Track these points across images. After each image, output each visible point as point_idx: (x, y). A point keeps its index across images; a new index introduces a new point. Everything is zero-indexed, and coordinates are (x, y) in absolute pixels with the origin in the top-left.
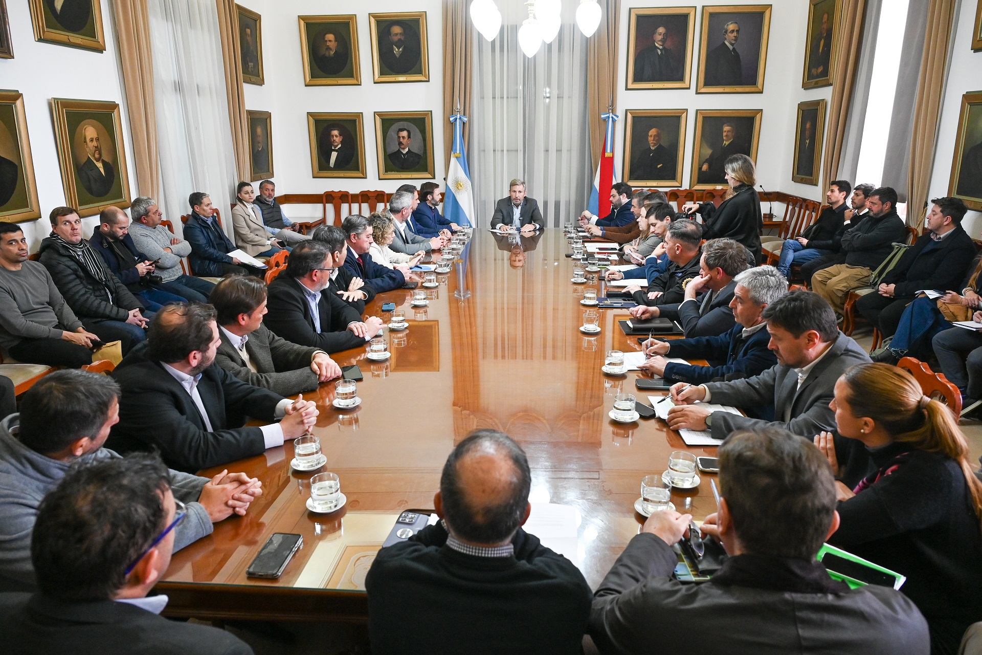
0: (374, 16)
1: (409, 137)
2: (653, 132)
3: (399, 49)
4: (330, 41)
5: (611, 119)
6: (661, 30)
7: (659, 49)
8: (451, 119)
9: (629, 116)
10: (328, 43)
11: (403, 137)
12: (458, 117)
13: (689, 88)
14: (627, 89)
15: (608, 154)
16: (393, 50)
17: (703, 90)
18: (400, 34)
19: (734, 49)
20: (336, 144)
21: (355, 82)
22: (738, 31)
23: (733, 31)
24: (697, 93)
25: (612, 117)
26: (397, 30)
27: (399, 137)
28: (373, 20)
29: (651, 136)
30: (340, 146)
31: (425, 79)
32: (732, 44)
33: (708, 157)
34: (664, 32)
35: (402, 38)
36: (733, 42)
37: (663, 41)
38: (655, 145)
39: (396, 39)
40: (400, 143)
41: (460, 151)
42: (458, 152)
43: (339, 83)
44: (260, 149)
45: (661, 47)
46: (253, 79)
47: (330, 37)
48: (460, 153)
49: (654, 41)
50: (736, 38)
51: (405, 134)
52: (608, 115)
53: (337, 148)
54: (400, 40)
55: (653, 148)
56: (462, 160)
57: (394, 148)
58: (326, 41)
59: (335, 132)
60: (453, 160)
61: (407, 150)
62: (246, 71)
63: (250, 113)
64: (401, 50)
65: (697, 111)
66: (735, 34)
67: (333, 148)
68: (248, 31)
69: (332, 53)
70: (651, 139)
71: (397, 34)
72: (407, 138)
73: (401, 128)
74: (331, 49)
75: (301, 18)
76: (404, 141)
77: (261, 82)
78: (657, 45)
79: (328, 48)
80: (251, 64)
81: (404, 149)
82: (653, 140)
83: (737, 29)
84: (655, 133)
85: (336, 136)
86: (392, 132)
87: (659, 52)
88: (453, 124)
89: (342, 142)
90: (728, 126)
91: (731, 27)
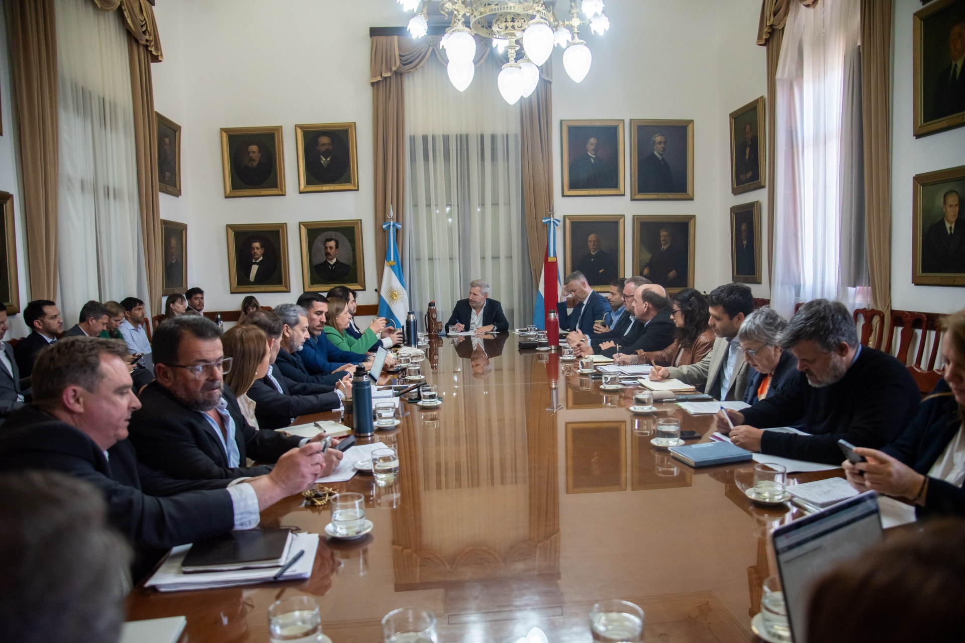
0: (301, 127)
1: (337, 247)
2: (592, 237)
3: (326, 158)
4: (253, 152)
5: (552, 224)
6: (593, 140)
7: (592, 158)
8: (384, 227)
9: (568, 222)
10: (251, 155)
11: (331, 248)
12: (392, 224)
13: (624, 195)
14: (563, 196)
15: (551, 259)
16: (320, 159)
17: (638, 197)
18: (328, 144)
19: (663, 159)
20: (257, 257)
21: (280, 193)
22: (665, 143)
23: (660, 143)
24: (632, 200)
25: (554, 222)
26: (324, 140)
27: (326, 248)
28: (299, 131)
29: (591, 241)
30: (261, 258)
31: (355, 188)
32: (661, 155)
33: (648, 261)
34: (596, 142)
35: (330, 148)
36: (662, 153)
37: (596, 151)
38: (595, 250)
39: (324, 149)
40: (327, 254)
41: (394, 259)
42: (392, 260)
43: (261, 194)
44: (174, 262)
45: (594, 156)
46: (170, 188)
47: (254, 148)
48: (394, 261)
49: (587, 151)
50: (664, 149)
51: (332, 244)
52: (549, 220)
53: (258, 261)
54: (327, 150)
55: (593, 253)
56: (396, 268)
57: (320, 259)
58: (250, 152)
59: (257, 245)
60: (387, 269)
61: (334, 260)
62: (162, 179)
63: (165, 222)
64: (328, 159)
65: (634, 216)
66: (663, 145)
67: (254, 261)
68: (167, 140)
69: (255, 164)
70: (591, 245)
71: (324, 144)
72: (334, 248)
73: (328, 237)
74: (254, 160)
75: (222, 130)
76: (332, 252)
77: (177, 193)
78: (589, 154)
79: (252, 160)
80: (168, 174)
81: (331, 259)
82: (593, 245)
83: (664, 140)
84: (594, 239)
85: (257, 248)
86: (318, 243)
87: (593, 161)
88: (385, 232)
89: (263, 255)
90: (664, 231)
91: (658, 139)
